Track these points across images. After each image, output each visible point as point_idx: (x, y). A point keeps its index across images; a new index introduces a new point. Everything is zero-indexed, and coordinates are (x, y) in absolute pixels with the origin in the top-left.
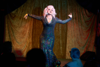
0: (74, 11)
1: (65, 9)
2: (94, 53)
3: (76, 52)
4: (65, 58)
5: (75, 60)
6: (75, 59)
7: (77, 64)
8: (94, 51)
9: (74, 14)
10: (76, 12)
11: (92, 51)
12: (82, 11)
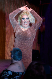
0: (13, 3)
1: (2, 2)
2: (38, 51)
3: (17, 53)
4: (4, 58)
5: (16, 63)
6: (15, 61)
7: (19, 67)
8: (37, 49)
9: (13, 7)
10: (14, 4)
11: (35, 49)
12: (21, 3)
